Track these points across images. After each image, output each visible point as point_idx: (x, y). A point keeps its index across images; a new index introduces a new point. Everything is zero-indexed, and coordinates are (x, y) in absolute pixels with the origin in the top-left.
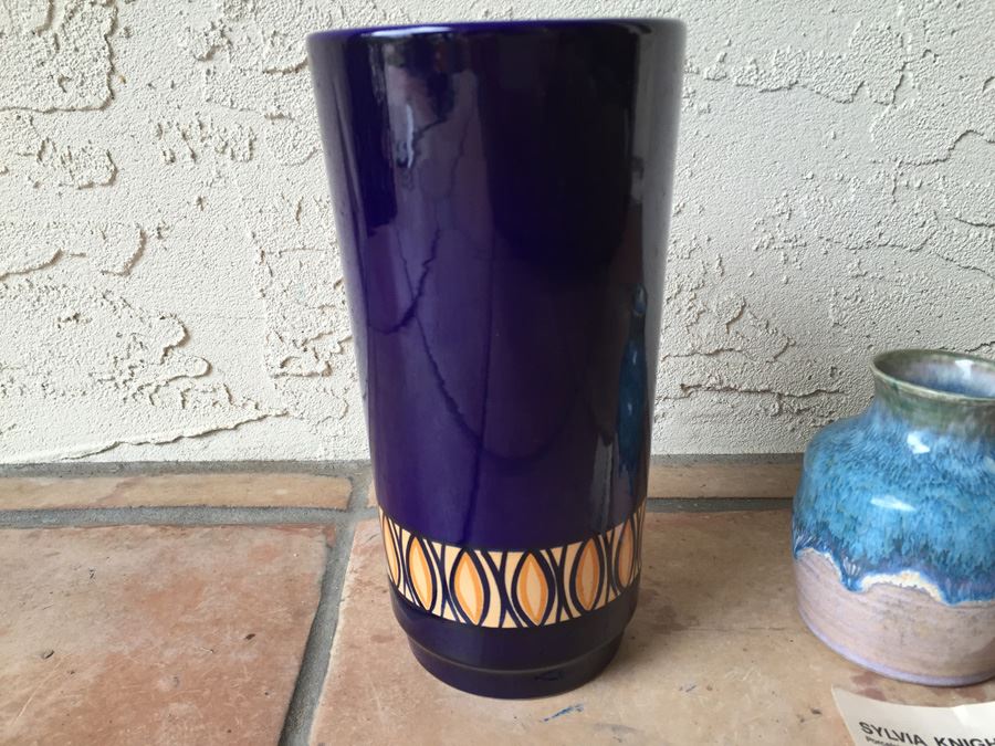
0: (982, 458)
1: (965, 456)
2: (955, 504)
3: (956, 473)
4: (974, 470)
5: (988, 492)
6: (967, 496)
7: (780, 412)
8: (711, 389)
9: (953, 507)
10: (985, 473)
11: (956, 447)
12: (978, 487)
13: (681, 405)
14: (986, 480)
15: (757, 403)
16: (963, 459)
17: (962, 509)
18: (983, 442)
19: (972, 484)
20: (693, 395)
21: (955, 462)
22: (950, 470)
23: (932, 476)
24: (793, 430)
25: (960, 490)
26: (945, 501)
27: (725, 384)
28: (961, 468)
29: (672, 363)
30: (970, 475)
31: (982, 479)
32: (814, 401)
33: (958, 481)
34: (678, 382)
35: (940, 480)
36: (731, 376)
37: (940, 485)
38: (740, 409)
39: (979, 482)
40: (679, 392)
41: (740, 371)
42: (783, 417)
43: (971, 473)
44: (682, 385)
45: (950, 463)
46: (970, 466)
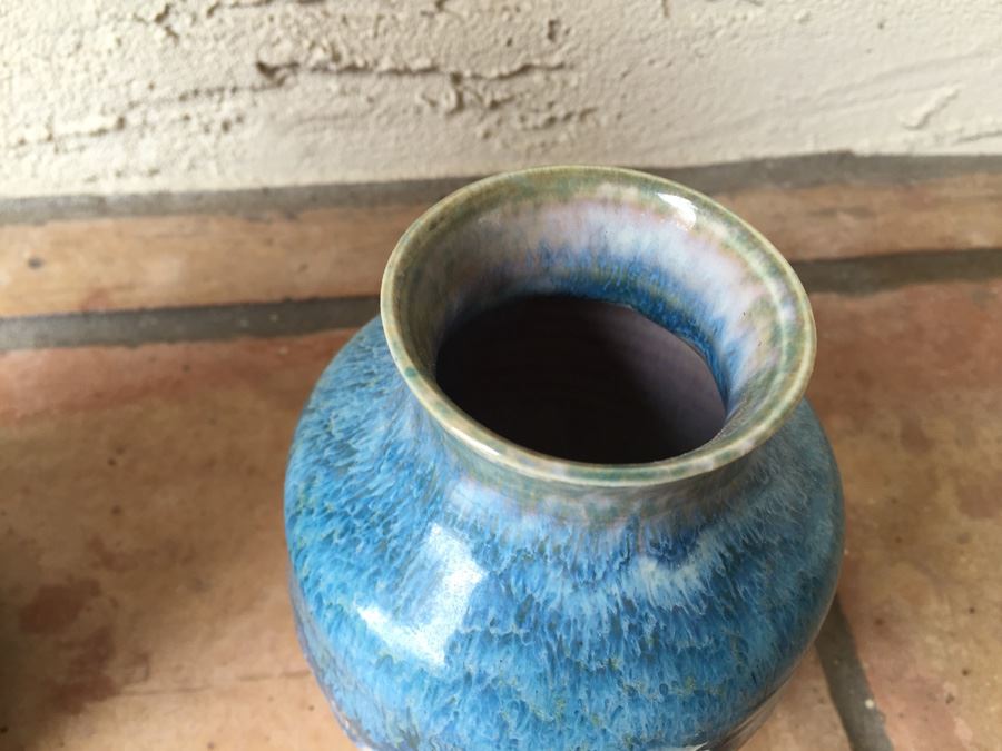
0: (626, 563)
1: (584, 561)
2: (530, 700)
3: (553, 606)
4: (601, 598)
5: (619, 663)
6: (565, 676)
7: (460, 105)
8: (321, 69)
9: (523, 707)
10: (627, 603)
11: (562, 541)
12: (599, 648)
13: (269, 100)
14: (625, 625)
15: (415, 90)
16: (576, 569)
17: (543, 714)
18: (633, 527)
19: (587, 636)
20: (290, 80)
21: (555, 574)
22: (539, 597)
23: (492, 613)
24: (487, 135)
25: (551, 659)
26: (509, 691)
27: (346, 60)
28: (569, 590)
29: (229, 21)
30: (588, 612)
31: (615, 621)
32: (520, 85)
33: (552, 628)
34: (250, 59)
35: (512, 626)
36: (356, 44)
37: (506, 640)
38: (384, 104)
39: (606, 629)
40: (257, 78)
41: (370, 33)
42: (467, 115)
43: (591, 607)
44: (262, 67)
45: (545, 576)
46: (592, 586)
